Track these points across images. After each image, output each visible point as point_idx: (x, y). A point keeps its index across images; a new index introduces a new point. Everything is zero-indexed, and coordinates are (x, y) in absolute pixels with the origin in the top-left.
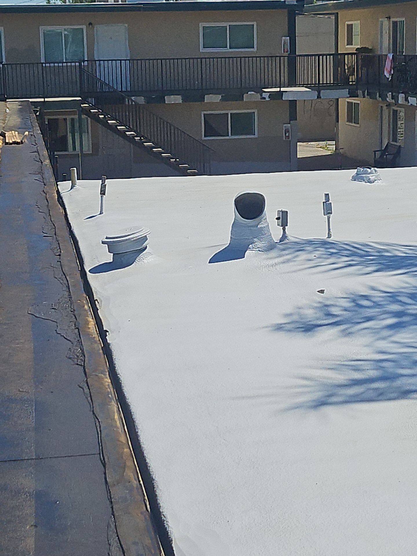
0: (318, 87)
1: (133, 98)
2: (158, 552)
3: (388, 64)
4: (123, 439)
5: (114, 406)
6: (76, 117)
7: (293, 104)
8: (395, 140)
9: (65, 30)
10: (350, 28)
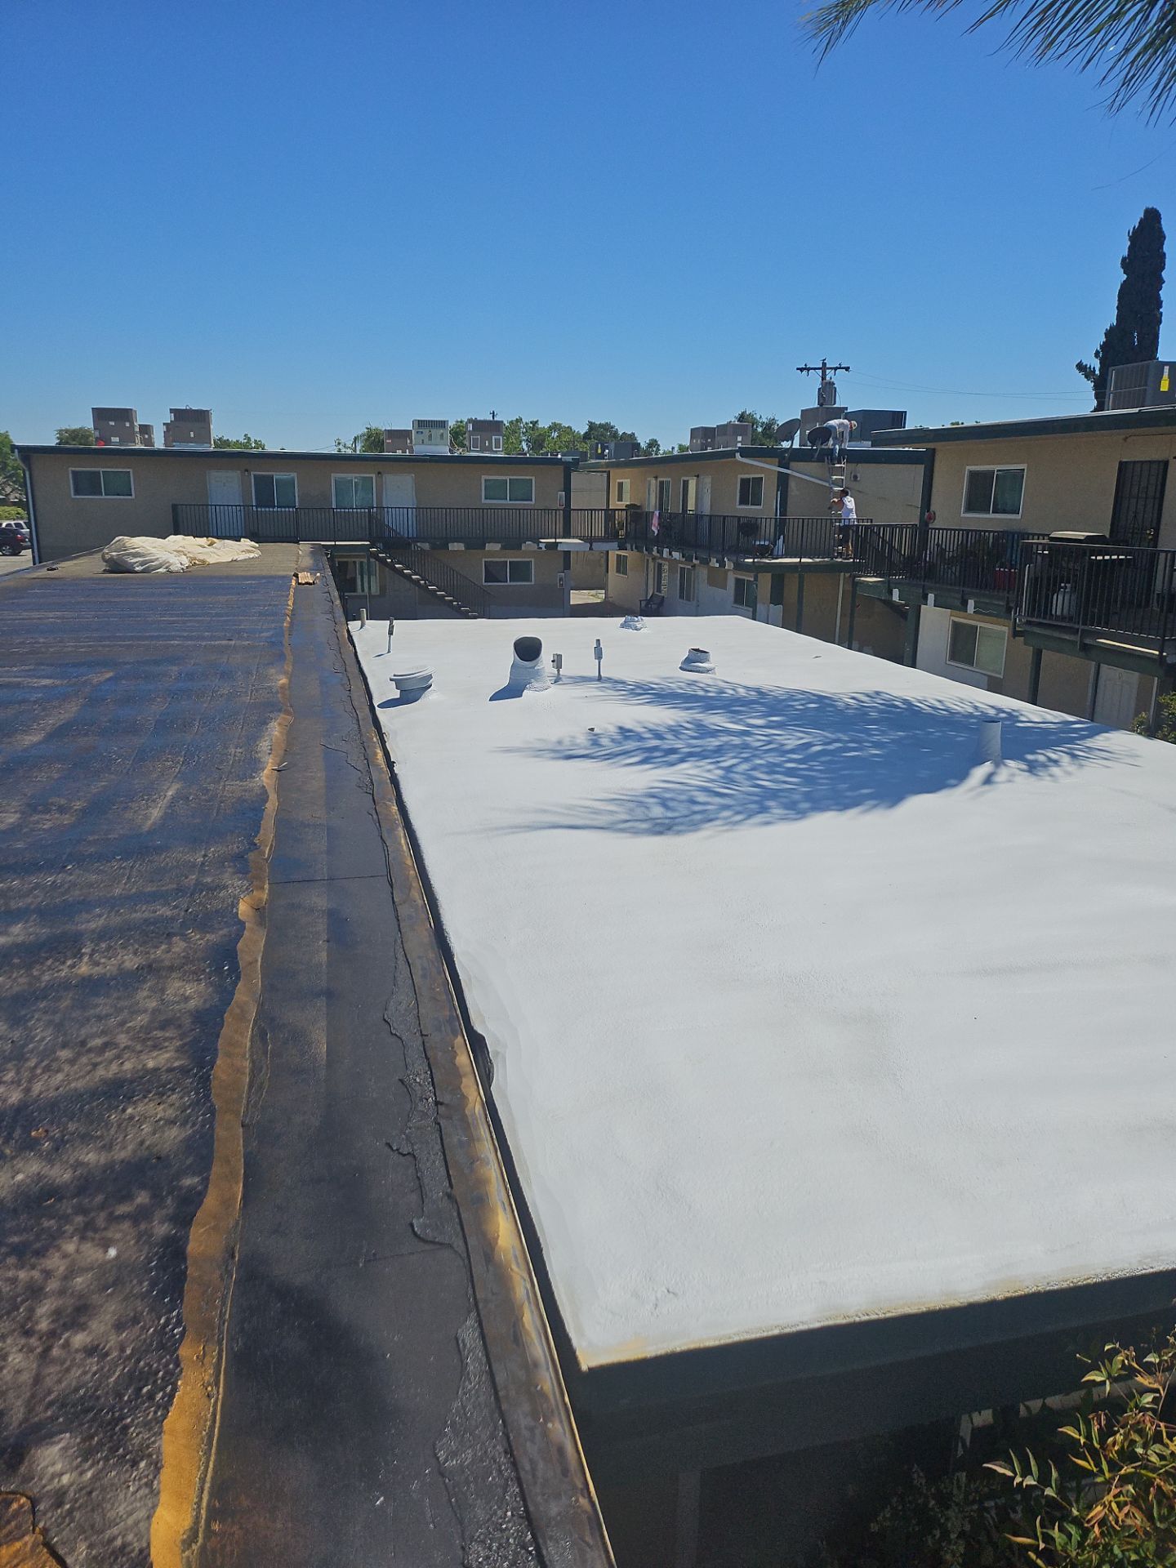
0: (590, 540)
1: (419, 544)
2: (441, 965)
3: (655, 521)
4: (409, 862)
5: (401, 832)
6: (365, 560)
7: (567, 554)
8: (659, 590)
9: (355, 478)
10: (621, 485)
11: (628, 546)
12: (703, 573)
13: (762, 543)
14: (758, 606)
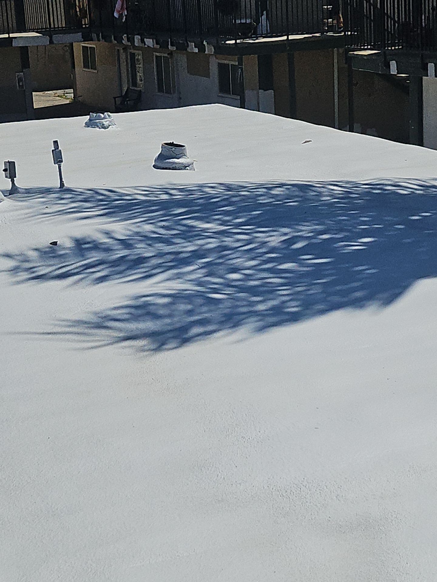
0: (49, 32)
7: (24, 50)
8: (135, 84)
11: (94, 36)
12: (182, 60)
13: (243, 21)
14: (246, 92)
